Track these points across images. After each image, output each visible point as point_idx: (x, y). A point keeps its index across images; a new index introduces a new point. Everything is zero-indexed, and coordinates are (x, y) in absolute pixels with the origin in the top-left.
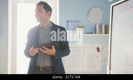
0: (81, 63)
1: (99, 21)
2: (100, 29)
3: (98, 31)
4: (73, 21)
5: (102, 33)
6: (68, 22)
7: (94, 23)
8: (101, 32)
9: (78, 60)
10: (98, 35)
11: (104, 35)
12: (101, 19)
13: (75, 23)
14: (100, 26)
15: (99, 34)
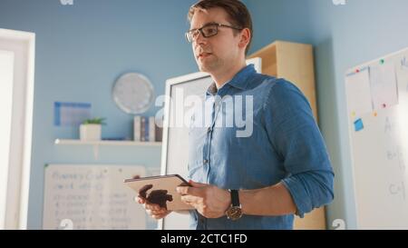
0: (91, 219)
1: (141, 106)
2: (144, 130)
3: (137, 134)
4: (73, 105)
5: (147, 140)
6: (58, 105)
7: (128, 111)
8: (145, 136)
9: (83, 212)
10: (137, 143)
11: (152, 143)
12: (146, 101)
13: (78, 110)
14: (144, 120)
15: (141, 140)
